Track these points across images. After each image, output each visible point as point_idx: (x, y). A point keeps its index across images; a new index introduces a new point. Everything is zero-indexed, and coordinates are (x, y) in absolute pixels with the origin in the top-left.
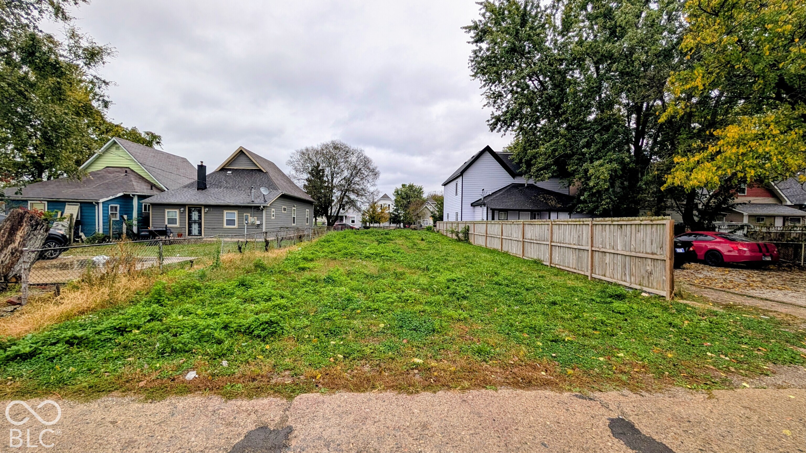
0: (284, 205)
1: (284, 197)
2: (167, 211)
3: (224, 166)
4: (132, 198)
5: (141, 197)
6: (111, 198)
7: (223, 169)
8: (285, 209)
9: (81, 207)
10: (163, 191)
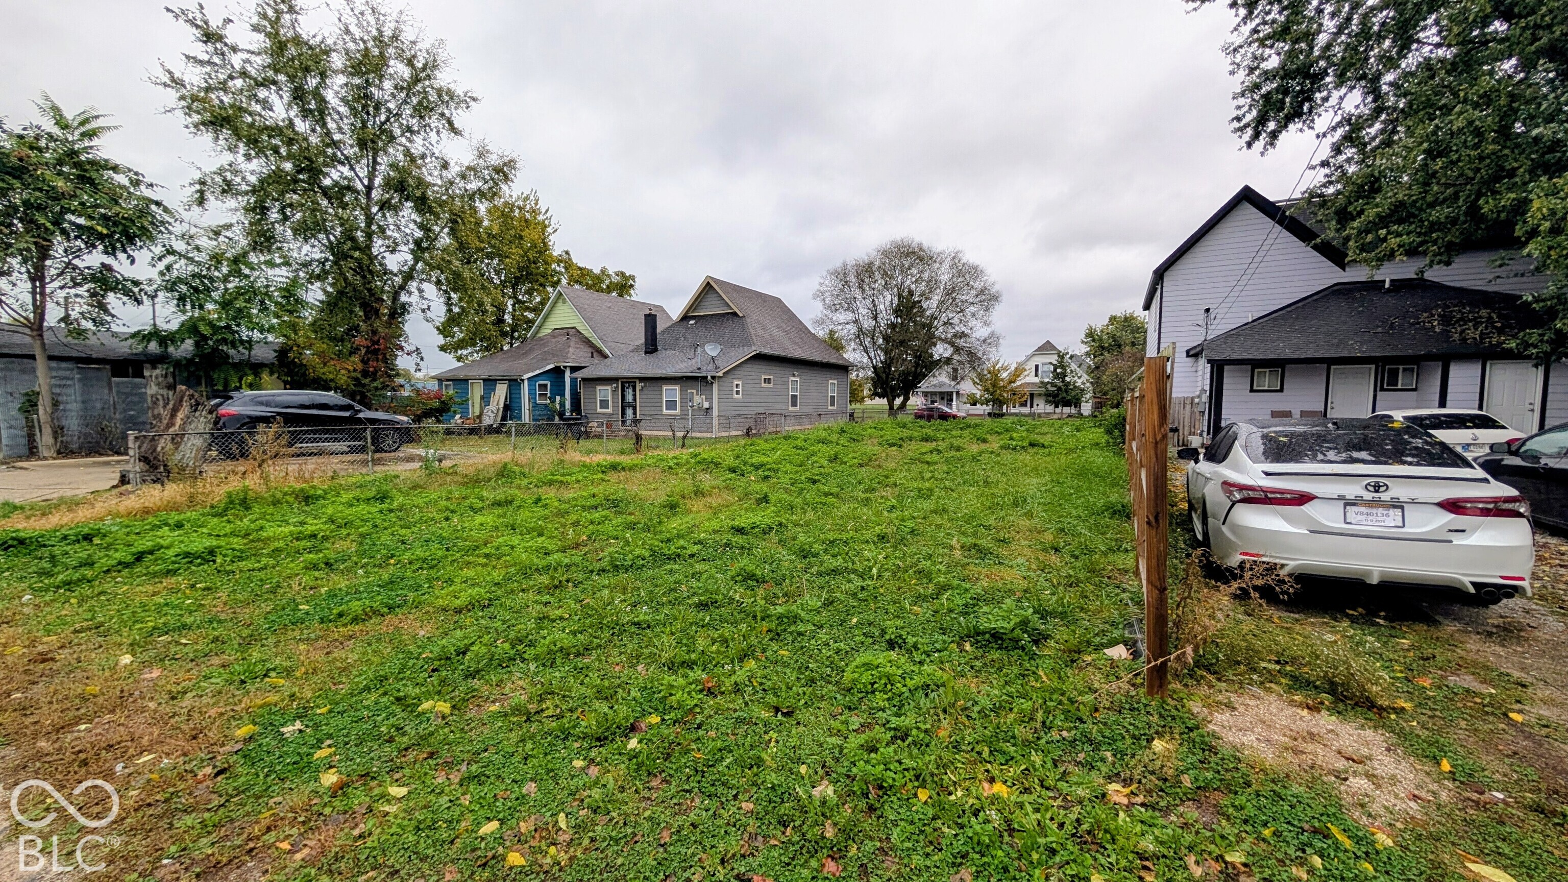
0: (765, 373)
1: (760, 358)
2: (598, 388)
3: (687, 312)
4: (564, 372)
5: (574, 369)
6: (538, 372)
7: (685, 318)
8: (768, 381)
9: (509, 386)
10: (605, 356)
